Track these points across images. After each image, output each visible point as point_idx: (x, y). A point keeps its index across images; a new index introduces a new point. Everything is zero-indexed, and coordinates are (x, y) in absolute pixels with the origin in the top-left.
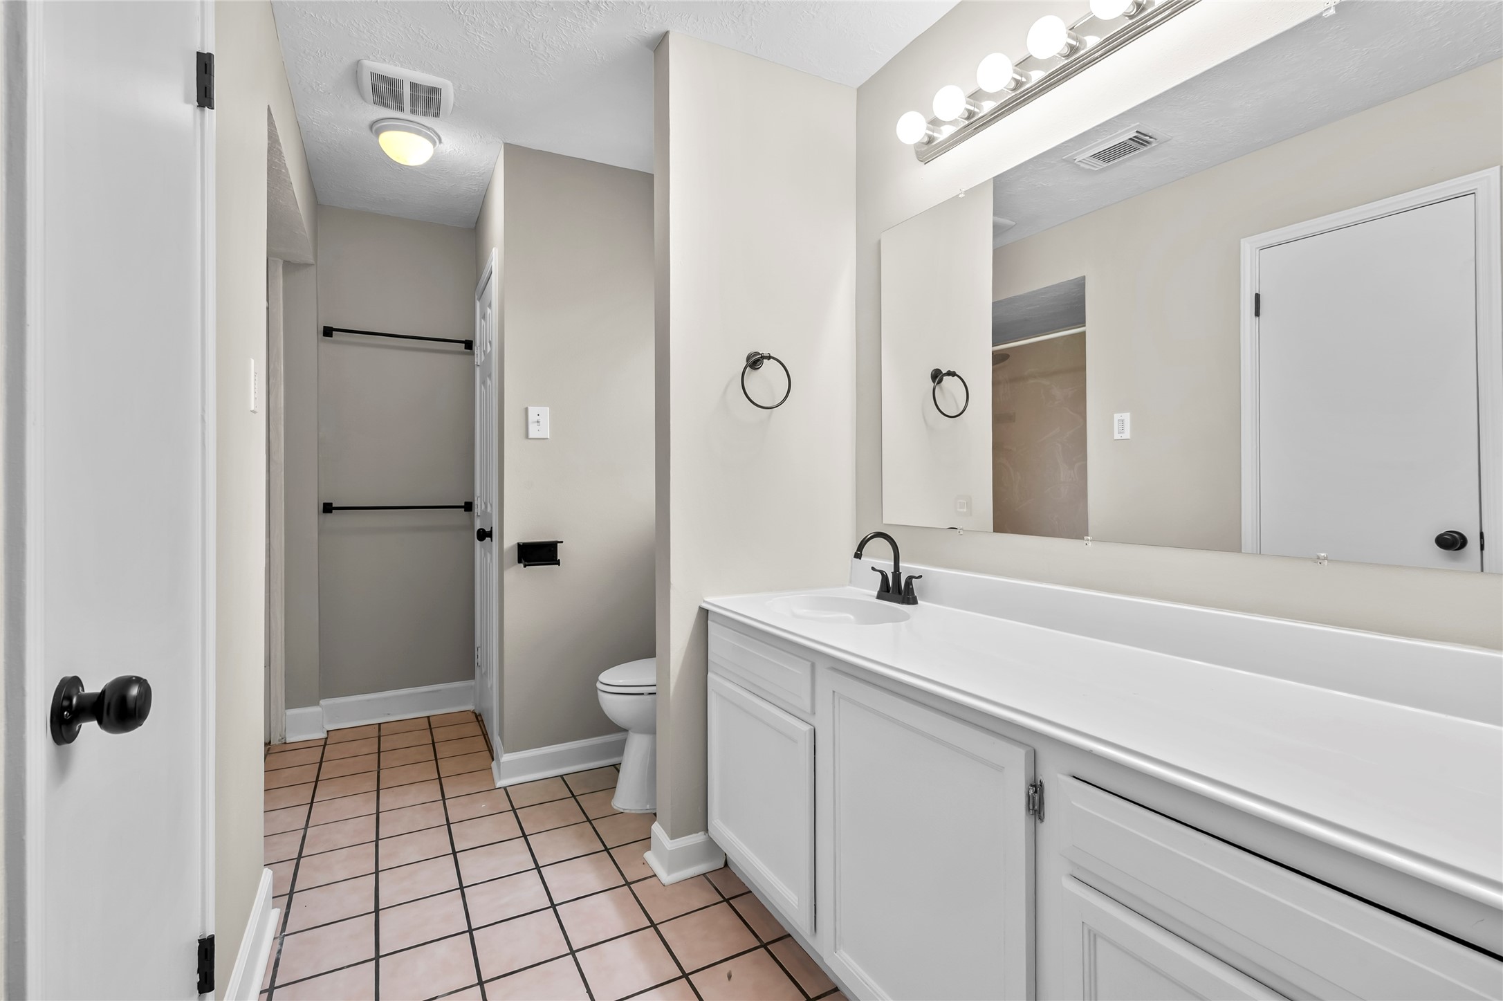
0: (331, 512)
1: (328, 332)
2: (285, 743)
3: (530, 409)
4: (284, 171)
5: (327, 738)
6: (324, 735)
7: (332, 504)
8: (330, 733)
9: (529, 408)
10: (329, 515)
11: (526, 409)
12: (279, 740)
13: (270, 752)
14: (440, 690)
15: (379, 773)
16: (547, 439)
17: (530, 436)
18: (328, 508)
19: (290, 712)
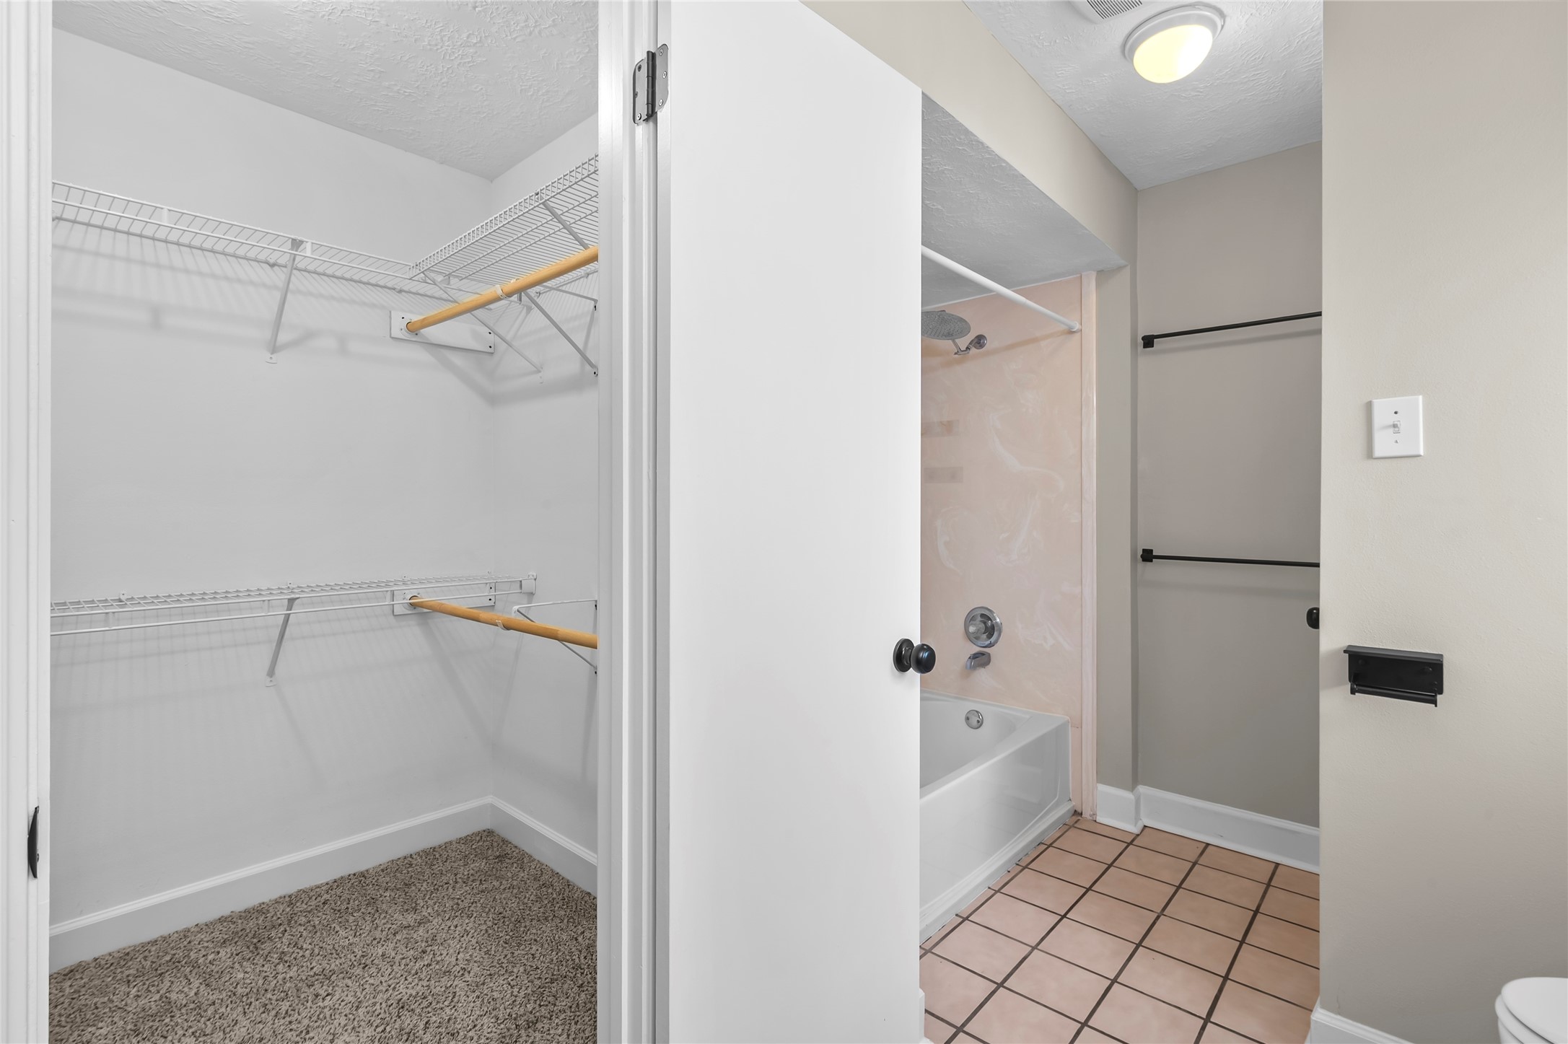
0: (1152, 561)
1: (1148, 342)
2: (1095, 821)
3: (1378, 404)
4: (1004, 165)
5: (1138, 835)
6: (1136, 830)
7: (1152, 551)
8: (1147, 829)
9: (1375, 401)
10: (1149, 564)
11: (1369, 407)
12: (1091, 816)
13: (1076, 825)
14: (1298, 833)
15: (1158, 918)
16: (1419, 456)
17: (1377, 453)
18: (1148, 556)
19: (1101, 787)
